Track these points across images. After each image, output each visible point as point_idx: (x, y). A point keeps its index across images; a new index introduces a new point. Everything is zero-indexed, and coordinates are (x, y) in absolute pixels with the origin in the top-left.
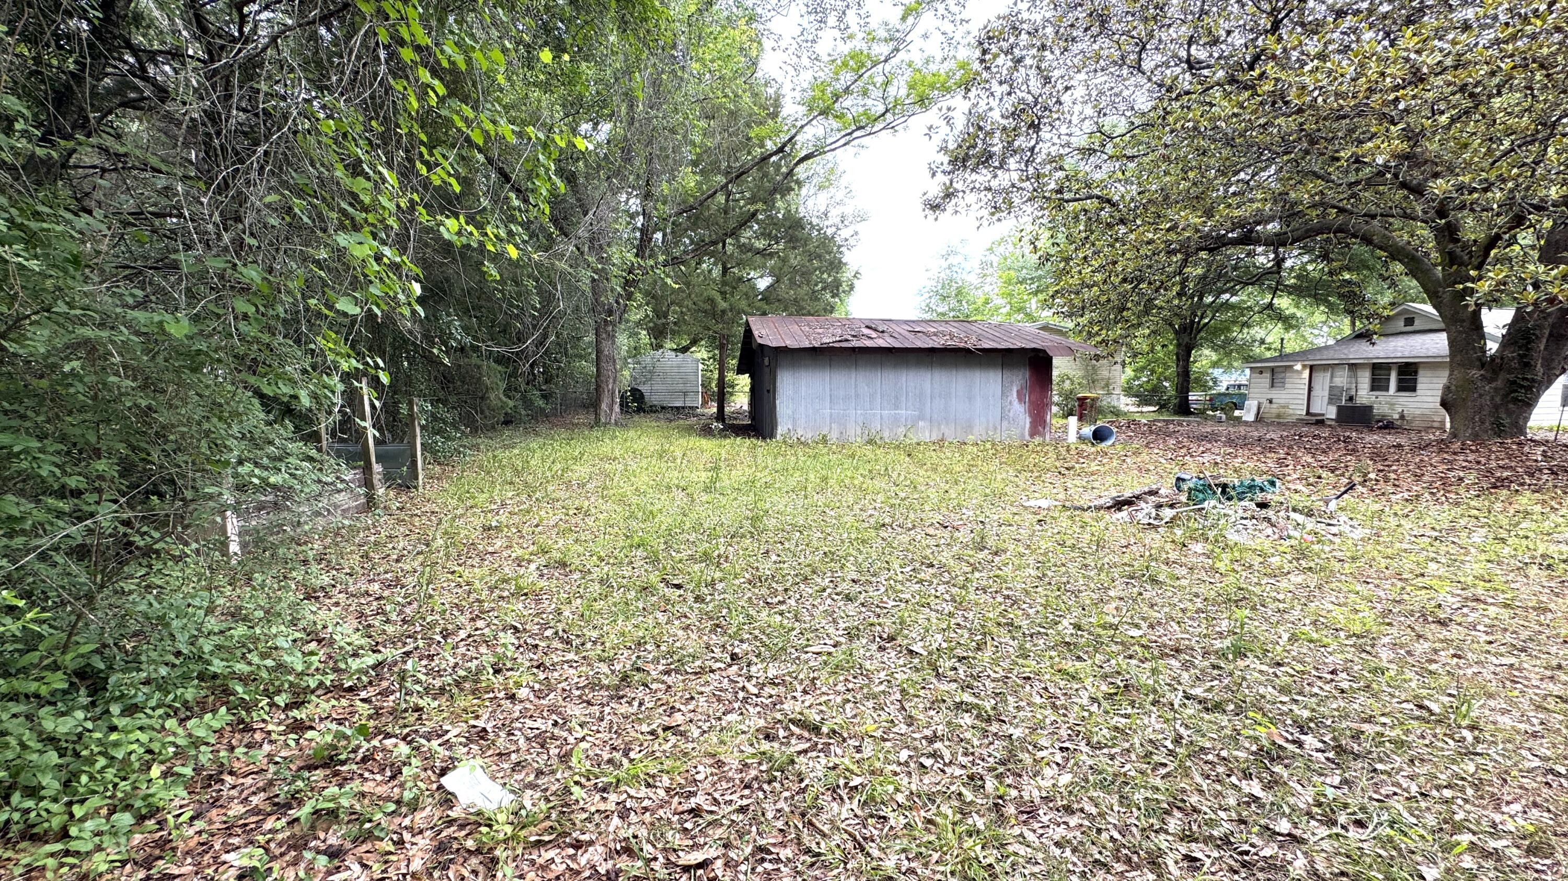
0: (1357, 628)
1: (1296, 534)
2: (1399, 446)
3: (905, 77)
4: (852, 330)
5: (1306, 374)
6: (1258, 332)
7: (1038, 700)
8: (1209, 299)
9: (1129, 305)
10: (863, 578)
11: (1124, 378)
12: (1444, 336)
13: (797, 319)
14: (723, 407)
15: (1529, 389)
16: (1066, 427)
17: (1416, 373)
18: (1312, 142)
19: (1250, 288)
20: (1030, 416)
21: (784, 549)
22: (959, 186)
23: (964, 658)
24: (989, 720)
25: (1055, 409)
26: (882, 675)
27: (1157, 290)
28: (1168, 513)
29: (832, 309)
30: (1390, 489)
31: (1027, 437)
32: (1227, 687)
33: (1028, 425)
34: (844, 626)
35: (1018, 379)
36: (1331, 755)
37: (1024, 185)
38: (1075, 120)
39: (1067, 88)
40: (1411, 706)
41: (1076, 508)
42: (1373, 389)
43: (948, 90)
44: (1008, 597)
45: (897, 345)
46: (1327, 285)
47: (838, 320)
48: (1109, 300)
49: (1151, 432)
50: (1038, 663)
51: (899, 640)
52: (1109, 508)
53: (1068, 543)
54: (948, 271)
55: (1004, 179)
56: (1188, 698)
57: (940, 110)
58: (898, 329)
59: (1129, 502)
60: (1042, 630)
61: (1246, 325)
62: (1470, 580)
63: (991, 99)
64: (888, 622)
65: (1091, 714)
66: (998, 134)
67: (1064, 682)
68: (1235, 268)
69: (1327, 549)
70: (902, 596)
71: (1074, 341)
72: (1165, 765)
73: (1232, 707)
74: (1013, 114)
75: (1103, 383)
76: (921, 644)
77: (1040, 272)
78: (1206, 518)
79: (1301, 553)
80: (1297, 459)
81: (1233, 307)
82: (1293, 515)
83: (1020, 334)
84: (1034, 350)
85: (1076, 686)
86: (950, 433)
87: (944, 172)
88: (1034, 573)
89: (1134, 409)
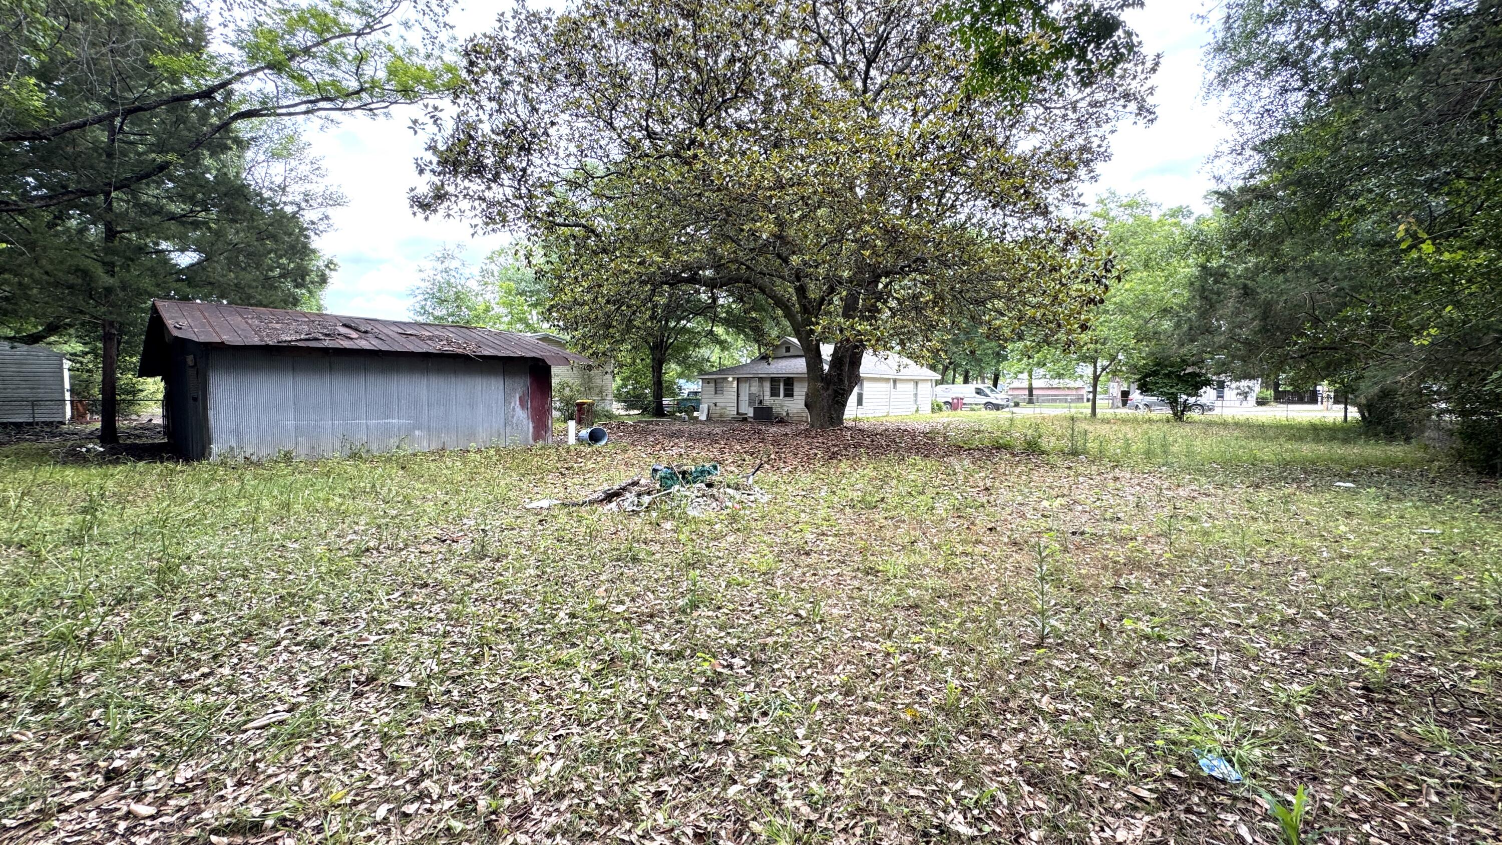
0: (763, 568)
1: (730, 504)
2: (786, 434)
3: (383, 59)
4: (324, 327)
5: (735, 383)
6: (704, 352)
7: (534, 697)
8: (672, 324)
9: (614, 323)
10: (336, 617)
11: (614, 386)
12: (804, 359)
13: (240, 309)
14: (113, 422)
15: (843, 395)
16: (566, 430)
17: (792, 384)
18: (729, 215)
19: (700, 318)
20: (533, 421)
21: (216, 603)
22: (451, 189)
23: (459, 677)
24: (484, 736)
25: (556, 414)
26: (357, 727)
27: (634, 313)
28: (646, 499)
29: (296, 302)
30: (782, 465)
31: (531, 441)
32: (686, 637)
33: (531, 430)
34: (305, 681)
35: (520, 387)
36: (749, 668)
37: (517, 202)
38: (562, 154)
39: (553, 124)
40: (792, 616)
41: (574, 505)
42: (772, 395)
43: (434, 89)
44: (508, 601)
45: (385, 348)
46: (743, 320)
47: (304, 315)
48: (597, 317)
49: (636, 432)
50: (536, 660)
51: (382, 678)
52: (601, 501)
53: (567, 538)
54: (444, 275)
55: (496, 193)
56: (658, 655)
57: (426, 106)
58: (385, 331)
59: (617, 494)
60: (541, 627)
61: (697, 345)
62: (819, 522)
63: (481, 112)
64: (368, 661)
65: (582, 693)
66: (490, 148)
67: (557, 673)
68: (688, 301)
69: (748, 512)
70: (387, 627)
71: (569, 351)
72: (640, 719)
73: (689, 651)
74: (504, 132)
75: (597, 390)
76: (408, 676)
77: (538, 286)
78: (672, 500)
79: (734, 519)
80: (731, 447)
81: (689, 331)
82: (729, 491)
83: (520, 343)
84: (533, 358)
85: (569, 673)
86: (452, 442)
87: (433, 171)
88: (533, 572)
89: (623, 412)
